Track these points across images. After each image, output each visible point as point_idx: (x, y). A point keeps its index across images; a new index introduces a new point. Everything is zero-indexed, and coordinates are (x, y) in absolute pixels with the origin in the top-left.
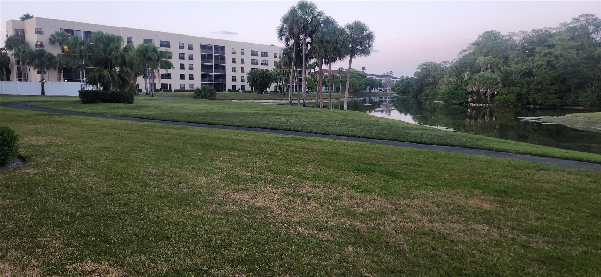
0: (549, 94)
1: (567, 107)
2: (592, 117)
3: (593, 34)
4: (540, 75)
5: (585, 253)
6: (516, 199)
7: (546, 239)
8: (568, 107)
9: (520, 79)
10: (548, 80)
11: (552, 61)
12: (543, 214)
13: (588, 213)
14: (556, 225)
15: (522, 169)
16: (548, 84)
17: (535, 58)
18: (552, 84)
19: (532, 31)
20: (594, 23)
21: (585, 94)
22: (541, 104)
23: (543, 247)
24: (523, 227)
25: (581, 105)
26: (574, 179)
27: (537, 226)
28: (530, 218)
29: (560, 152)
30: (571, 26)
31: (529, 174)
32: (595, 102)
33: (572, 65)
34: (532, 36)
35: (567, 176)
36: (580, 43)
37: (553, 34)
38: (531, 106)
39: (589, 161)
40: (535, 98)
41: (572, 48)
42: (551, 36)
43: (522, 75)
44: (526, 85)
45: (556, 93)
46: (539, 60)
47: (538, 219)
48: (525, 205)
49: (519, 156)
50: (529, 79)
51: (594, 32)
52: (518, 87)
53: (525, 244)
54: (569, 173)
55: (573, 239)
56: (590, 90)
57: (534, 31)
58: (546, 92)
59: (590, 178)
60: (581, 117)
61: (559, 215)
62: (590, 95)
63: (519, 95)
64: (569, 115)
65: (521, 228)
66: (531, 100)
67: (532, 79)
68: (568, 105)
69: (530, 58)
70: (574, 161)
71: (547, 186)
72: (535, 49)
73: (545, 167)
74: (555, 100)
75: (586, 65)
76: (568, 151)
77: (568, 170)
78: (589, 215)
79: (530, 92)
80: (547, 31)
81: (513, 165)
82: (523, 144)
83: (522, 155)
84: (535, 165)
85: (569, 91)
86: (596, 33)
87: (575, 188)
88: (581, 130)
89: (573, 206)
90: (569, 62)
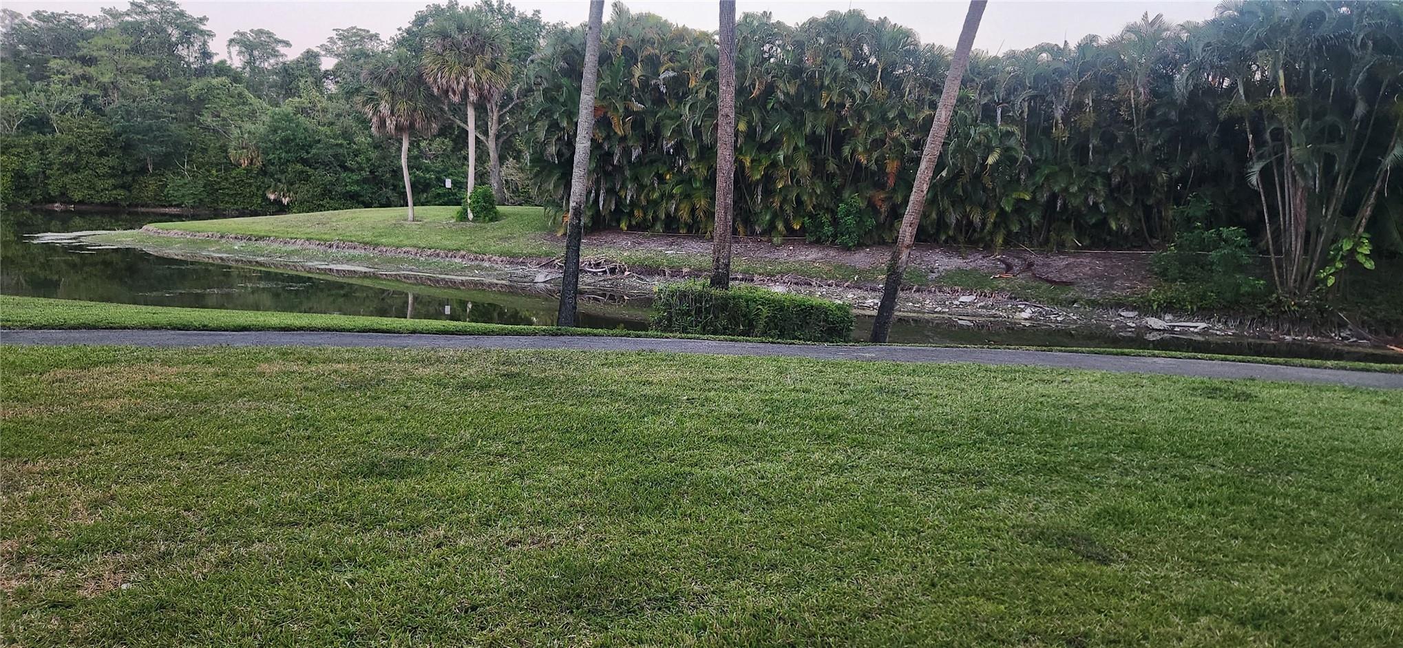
0: (98, 176)
1: (143, 210)
2: (200, 229)
3: (180, 47)
4: (70, 130)
5: (226, 564)
6: (26, 462)
7: (122, 557)
8: (147, 210)
9: (17, 136)
10: (90, 142)
11: (95, 97)
12: (109, 487)
13: (219, 454)
14: (145, 508)
15: (40, 370)
16: (91, 153)
17: (52, 85)
18: (101, 154)
19: (33, 14)
20: (178, 22)
21: (179, 181)
22: (81, 202)
23: (116, 586)
24: (55, 544)
25: (174, 203)
26: (178, 375)
27: (93, 529)
28: (72, 508)
29: (138, 312)
30: (128, 19)
31: (61, 381)
32: (201, 197)
33: (143, 113)
34: (36, 28)
35: (160, 371)
36: (153, 62)
37: (89, 31)
38: (57, 206)
39: (205, 328)
40: (64, 186)
41: (139, 71)
42: (86, 36)
43: (22, 125)
44: (37, 153)
45: (113, 176)
46: (62, 92)
47: (95, 505)
48: (54, 473)
49: (31, 334)
50: (42, 138)
51: (181, 42)
52: (14, 155)
53: (60, 595)
54: (164, 363)
55: (192, 535)
56: (188, 171)
57: (37, 15)
58: (91, 172)
59: (213, 367)
60: (176, 231)
61: (151, 479)
62: (189, 183)
63: (20, 177)
64: (151, 227)
65: (45, 548)
66: (54, 190)
67: (50, 136)
68: (146, 205)
69: (37, 83)
70: (173, 332)
71: (113, 406)
72: (47, 61)
73: (103, 355)
74: (115, 192)
75: (174, 115)
76: (159, 309)
77: (162, 356)
78: (223, 458)
79: (48, 172)
80: (73, 22)
81: (14, 362)
82: (43, 301)
83: (40, 331)
84: (76, 353)
85: (143, 170)
86: (186, 45)
87: (184, 398)
88: (181, 260)
89: (183, 445)
90: (136, 104)
